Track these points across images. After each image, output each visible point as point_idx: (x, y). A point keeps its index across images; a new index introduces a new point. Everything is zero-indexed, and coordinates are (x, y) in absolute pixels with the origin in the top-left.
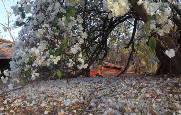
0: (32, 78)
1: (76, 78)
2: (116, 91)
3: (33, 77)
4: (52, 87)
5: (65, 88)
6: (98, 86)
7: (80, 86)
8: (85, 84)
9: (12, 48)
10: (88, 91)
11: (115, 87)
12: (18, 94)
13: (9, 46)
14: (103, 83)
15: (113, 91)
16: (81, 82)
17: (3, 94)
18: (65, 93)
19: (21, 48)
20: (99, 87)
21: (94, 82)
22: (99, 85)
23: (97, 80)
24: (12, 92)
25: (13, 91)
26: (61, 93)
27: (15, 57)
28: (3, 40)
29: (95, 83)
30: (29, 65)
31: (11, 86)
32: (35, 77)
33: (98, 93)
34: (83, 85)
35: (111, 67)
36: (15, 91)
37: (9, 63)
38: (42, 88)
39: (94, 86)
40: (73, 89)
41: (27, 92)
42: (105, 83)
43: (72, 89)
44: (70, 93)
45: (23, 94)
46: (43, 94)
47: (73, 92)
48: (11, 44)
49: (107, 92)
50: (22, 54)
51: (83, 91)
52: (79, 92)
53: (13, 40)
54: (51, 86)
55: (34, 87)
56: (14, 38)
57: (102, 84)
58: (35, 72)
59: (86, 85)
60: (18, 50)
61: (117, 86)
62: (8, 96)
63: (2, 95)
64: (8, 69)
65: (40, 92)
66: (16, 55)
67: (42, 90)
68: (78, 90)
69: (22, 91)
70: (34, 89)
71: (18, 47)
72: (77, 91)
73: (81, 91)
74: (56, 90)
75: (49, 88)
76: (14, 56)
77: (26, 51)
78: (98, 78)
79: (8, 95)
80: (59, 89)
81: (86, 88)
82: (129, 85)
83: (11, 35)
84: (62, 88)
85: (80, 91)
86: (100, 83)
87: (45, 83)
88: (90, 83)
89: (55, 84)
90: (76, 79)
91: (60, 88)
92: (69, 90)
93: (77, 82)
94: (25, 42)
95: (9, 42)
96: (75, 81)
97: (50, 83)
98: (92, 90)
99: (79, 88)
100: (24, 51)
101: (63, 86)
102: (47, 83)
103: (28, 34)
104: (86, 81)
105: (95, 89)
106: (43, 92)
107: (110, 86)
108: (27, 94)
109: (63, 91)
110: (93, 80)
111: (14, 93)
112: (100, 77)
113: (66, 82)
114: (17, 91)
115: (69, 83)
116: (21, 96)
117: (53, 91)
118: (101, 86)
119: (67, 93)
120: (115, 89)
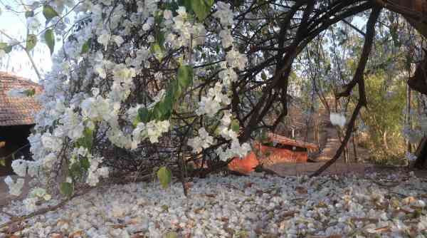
0: (90, 180)
1: (204, 177)
2: (336, 223)
3: (92, 178)
4: (142, 206)
5: (181, 211)
6: (272, 205)
7: (220, 204)
8: (232, 195)
9: (36, 97)
10: (247, 219)
11: (326, 209)
12: (50, 225)
13: (29, 93)
14: (284, 195)
15: (326, 224)
16: (222, 193)
17: (12, 225)
18: (182, 225)
19: (58, 97)
20: (276, 208)
21: (258, 191)
22: (274, 199)
23: (262, 184)
24: (33, 219)
25: (37, 217)
26: (173, 227)
27: (44, 123)
28: (14, 79)
29: (259, 193)
30: (82, 148)
31: (32, 203)
32: (97, 178)
33: (282, 227)
34: (227, 199)
36: (42, 217)
37: (28, 138)
38: (117, 209)
39: (259, 203)
40: (205, 214)
41: (75, 220)
42: (288, 195)
43: (201, 212)
44: (199, 225)
45: (65, 226)
46: (121, 227)
47: (206, 223)
48: (34, 87)
49: (309, 225)
50: (63, 113)
51: (234, 219)
52: (222, 223)
53: (40, 78)
54: (141, 200)
55: (93, 205)
56: (40, 72)
57: (280, 196)
58: (97, 164)
59: (235, 198)
60: (51, 103)
61: (331, 206)
62: (24, 231)
63: (7, 227)
64: (23, 157)
65: (111, 221)
66: (45, 115)
67: (115, 216)
68: (219, 216)
69: (61, 215)
70: (93, 210)
71: (51, 94)
72: (217, 219)
73: (228, 219)
74: (155, 214)
75: (135, 208)
76: (42, 119)
77: (73, 106)
78: (261, 178)
79: (24, 228)
80: (163, 212)
81: (240, 209)
82: (368, 203)
83: (34, 66)
84: (170, 210)
85: (223, 220)
86: (275, 195)
87: (121, 193)
88: (246, 193)
89: (148, 194)
90: (203, 182)
91: (166, 209)
92: (192, 215)
93: (209, 190)
94: (70, 83)
95: (28, 83)
96: (203, 188)
97: (136, 191)
98: (258, 216)
99: (219, 209)
100: (67, 105)
101: (174, 203)
102: (127, 192)
103: (79, 61)
104: (234, 188)
105: (267, 212)
106: (120, 221)
107: (308, 204)
108: (77, 229)
109: (176, 221)
110: (252, 185)
111: (40, 224)
112: (269, 177)
113: (181, 190)
114: (48, 217)
115: (188, 194)
116: (61, 233)
117: (147, 217)
118: (281, 204)
119: (190, 226)
120: (327, 214)
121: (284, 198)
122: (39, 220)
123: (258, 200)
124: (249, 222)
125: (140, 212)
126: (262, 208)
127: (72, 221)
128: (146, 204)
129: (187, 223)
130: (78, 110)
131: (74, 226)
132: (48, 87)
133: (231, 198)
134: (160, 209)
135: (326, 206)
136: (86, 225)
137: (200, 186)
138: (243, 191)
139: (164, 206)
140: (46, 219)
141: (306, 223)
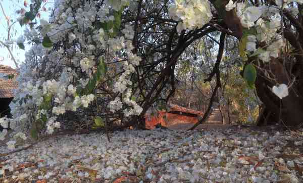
0: (48, 131)
1: (123, 131)
2: (190, 154)
3: (50, 130)
4: (81, 147)
5: (104, 149)
6: (159, 145)
7: (128, 146)
8: (137, 141)
9: (14, 80)
10: (143, 153)
11: (188, 147)
12: (24, 157)
13: (11, 77)
14: (168, 140)
15: (185, 154)
16: (131, 138)
18: (103, 156)
19: (29, 80)
20: (161, 147)
22: (162, 143)
23: (157, 134)
24: (13, 155)
25: (16, 153)
26: (98, 157)
27: (20, 97)
29: (154, 139)
30: (43, 110)
31: (12, 145)
32: (53, 129)
33: (160, 157)
34: (134, 143)
35: (181, 113)
36: (19, 153)
38: (65, 148)
39: (152, 145)
40: (118, 150)
41: (39, 155)
42: (170, 140)
43: (116, 149)
44: (112, 156)
45: (33, 158)
46: (67, 158)
47: (117, 155)
48: (13, 72)
49: (175, 155)
50: (32, 90)
51: (134, 153)
52: (127, 156)
53: (17, 66)
54: (81, 144)
55: (51, 146)
56: (17, 62)
57: (165, 141)
58: (53, 121)
59: (138, 142)
60: (24, 84)
61: (191, 146)
62: (7, 162)
64: (6, 116)
65: (61, 155)
66: (20, 91)
67: (64, 152)
68: (126, 152)
69: (31, 152)
70: (50, 149)
71: (24, 78)
73: (131, 154)
74: (88, 151)
75: (77, 148)
76: (18, 93)
77: (38, 86)
78: (158, 131)
79: (7, 160)
80: (93, 150)
81: (139, 148)
82: (212, 143)
83: (13, 58)
84: (98, 149)
85: (128, 154)
86: (163, 140)
87: (69, 140)
88: (146, 139)
89: (86, 141)
90: (122, 133)
91: (95, 148)
92: (110, 151)
93: (123, 138)
94: (37, 71)
95: (9, 69)
97: (79, 139)
98: (149, 152)
99: (127, 148)
100: (34, 85)
101: (101, 145)
102: (73, 139)
103: (43, 57)
104: (140, 137)
105: (155, 149)
106: (66, 155)
107: (179, 144)
108: (40, 159)
109: (100, 154)
110: (151, 135)
111: (17, 157)
112: (163, 130)
113: (106, 138)
114: (22, 153)
115: (111, 140)
116: (30, 162)
117: (84, 152)
118: (164, 145)
119: (107, 156)
120: (188, 150)
121: (167, 142)
122: (16, 155)
123: (152, 143)
124: (143, 155)
125: (79, 150)
126: (153, 148)
127: (37, 155)
128: (84, 146)
129: (106, 155)
130: (41, 88)
131: (38, 158)
132: (22, 73)
133: (136, 142)
134: (92, 148)
135: (188, 145)
136: (45, 157)
137: (119, 136)
138: (145, 139)
139: (95, 146)
140: (21, 155)
141: (174, 154)
